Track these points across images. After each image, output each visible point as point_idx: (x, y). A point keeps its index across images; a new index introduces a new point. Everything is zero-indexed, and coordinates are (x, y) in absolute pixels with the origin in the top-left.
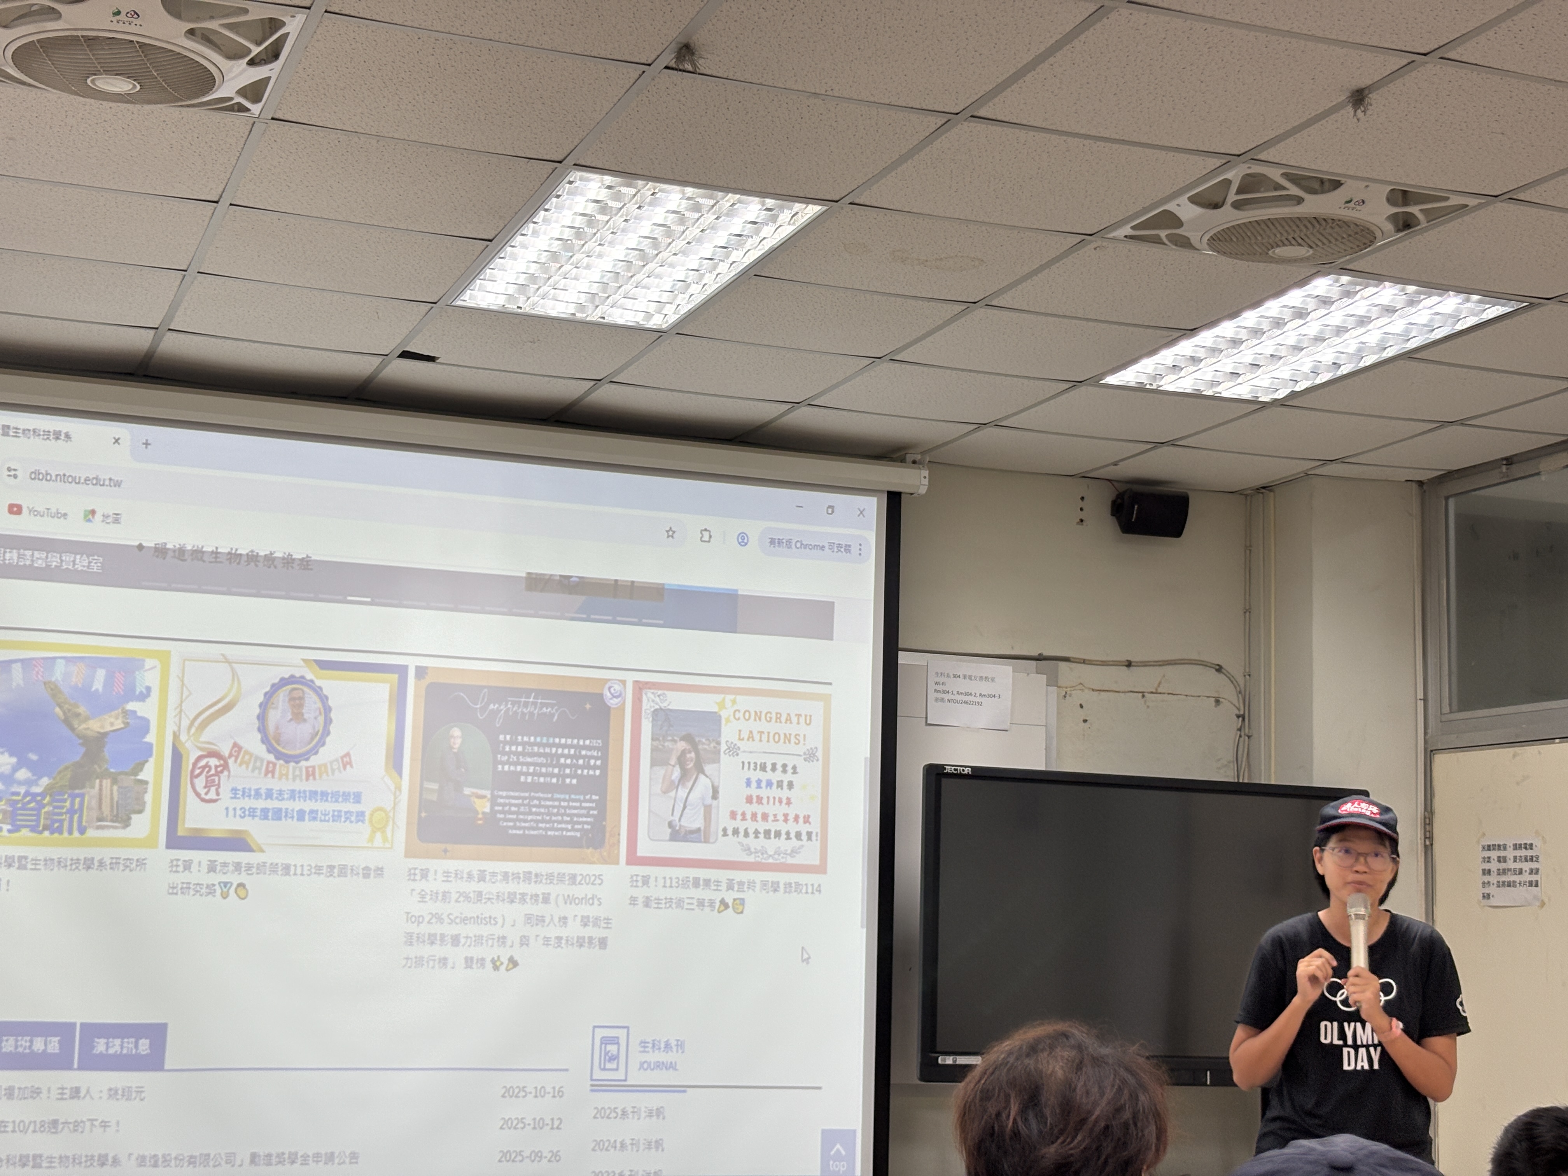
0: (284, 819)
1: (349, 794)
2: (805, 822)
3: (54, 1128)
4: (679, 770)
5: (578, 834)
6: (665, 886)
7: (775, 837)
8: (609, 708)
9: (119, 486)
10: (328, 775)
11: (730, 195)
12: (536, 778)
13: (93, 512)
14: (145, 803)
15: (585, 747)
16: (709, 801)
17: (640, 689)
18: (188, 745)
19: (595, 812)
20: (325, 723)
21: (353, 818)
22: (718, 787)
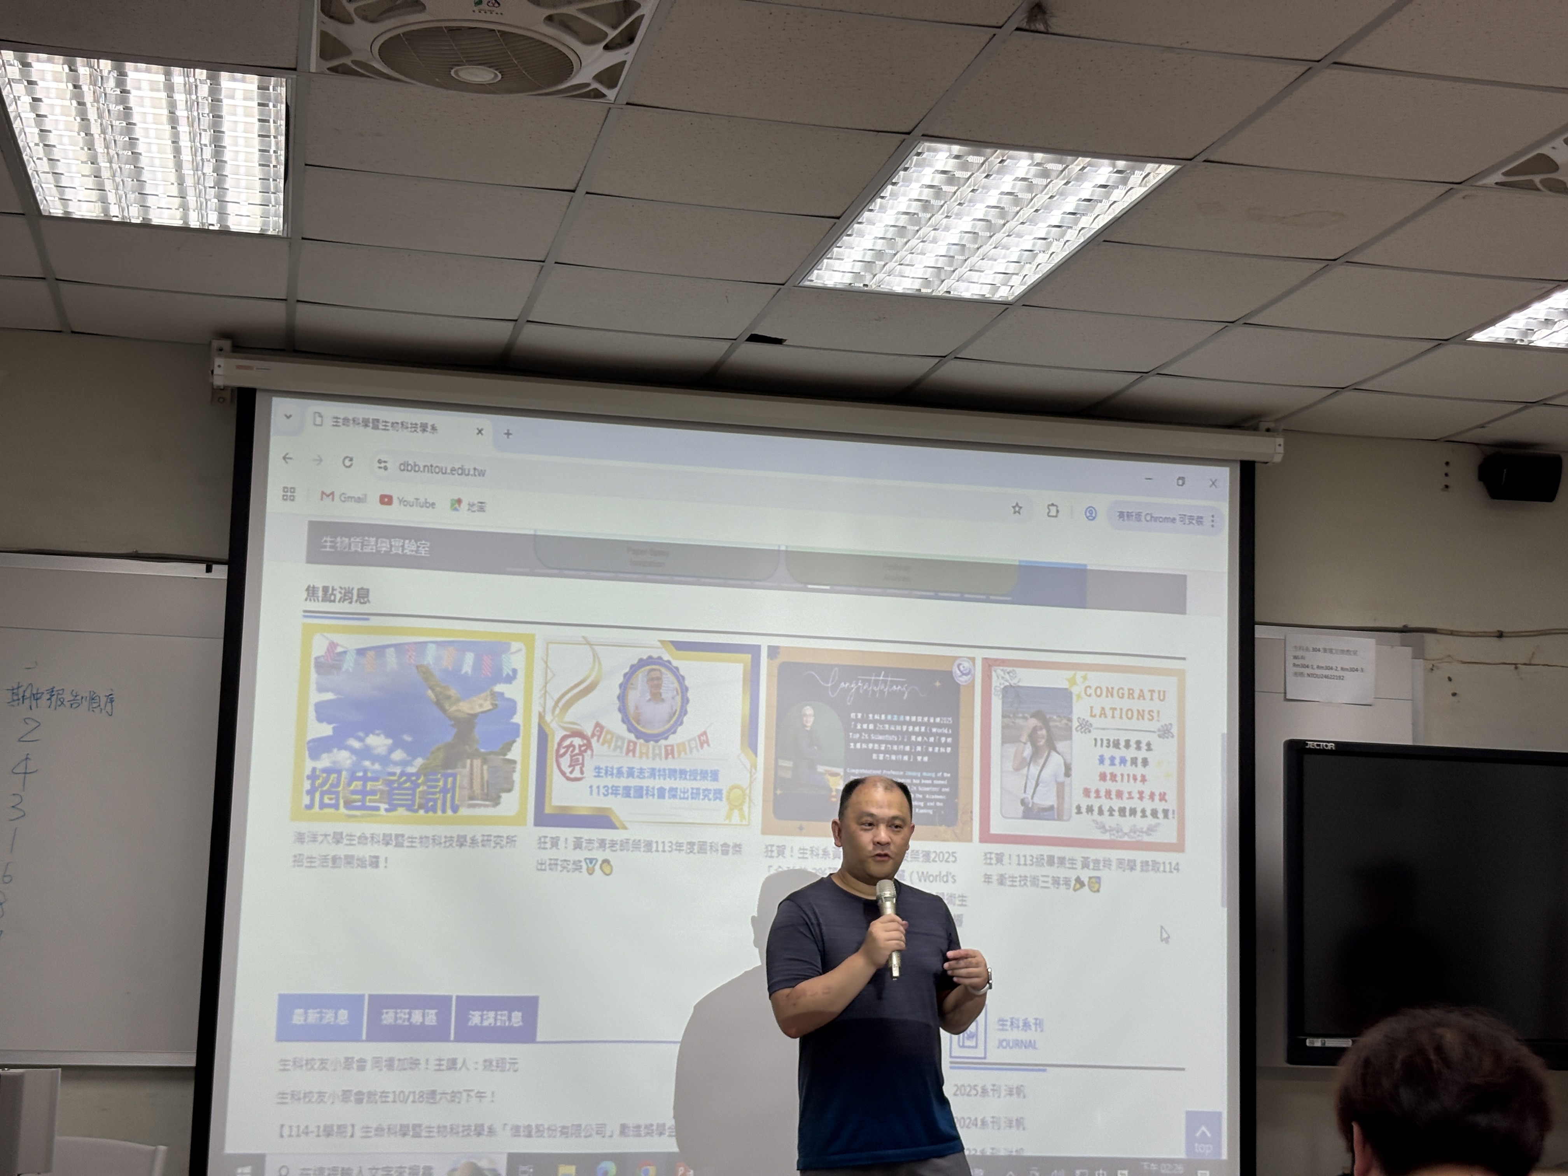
0: (645, 797)
1: (706, 772)
2: (1161, 800)
3: (433, 1098)
4: (1031, 747)
5: (931, 812)
6: (1019, 864)
7: (1130, 815)
8: (958, 684)
9: (483, 475)
10: (686, 753)
11: (1080, 158)
12: (887, 756)
13: (459, 501)
14: (513, 781)
15: (935, 725)
16: (1062, 778)
17: (990, 666)
18: (554, 725)
19: (947, 790)
20: (682, 703)
21: (711, 796)
22: (1071, 764)
